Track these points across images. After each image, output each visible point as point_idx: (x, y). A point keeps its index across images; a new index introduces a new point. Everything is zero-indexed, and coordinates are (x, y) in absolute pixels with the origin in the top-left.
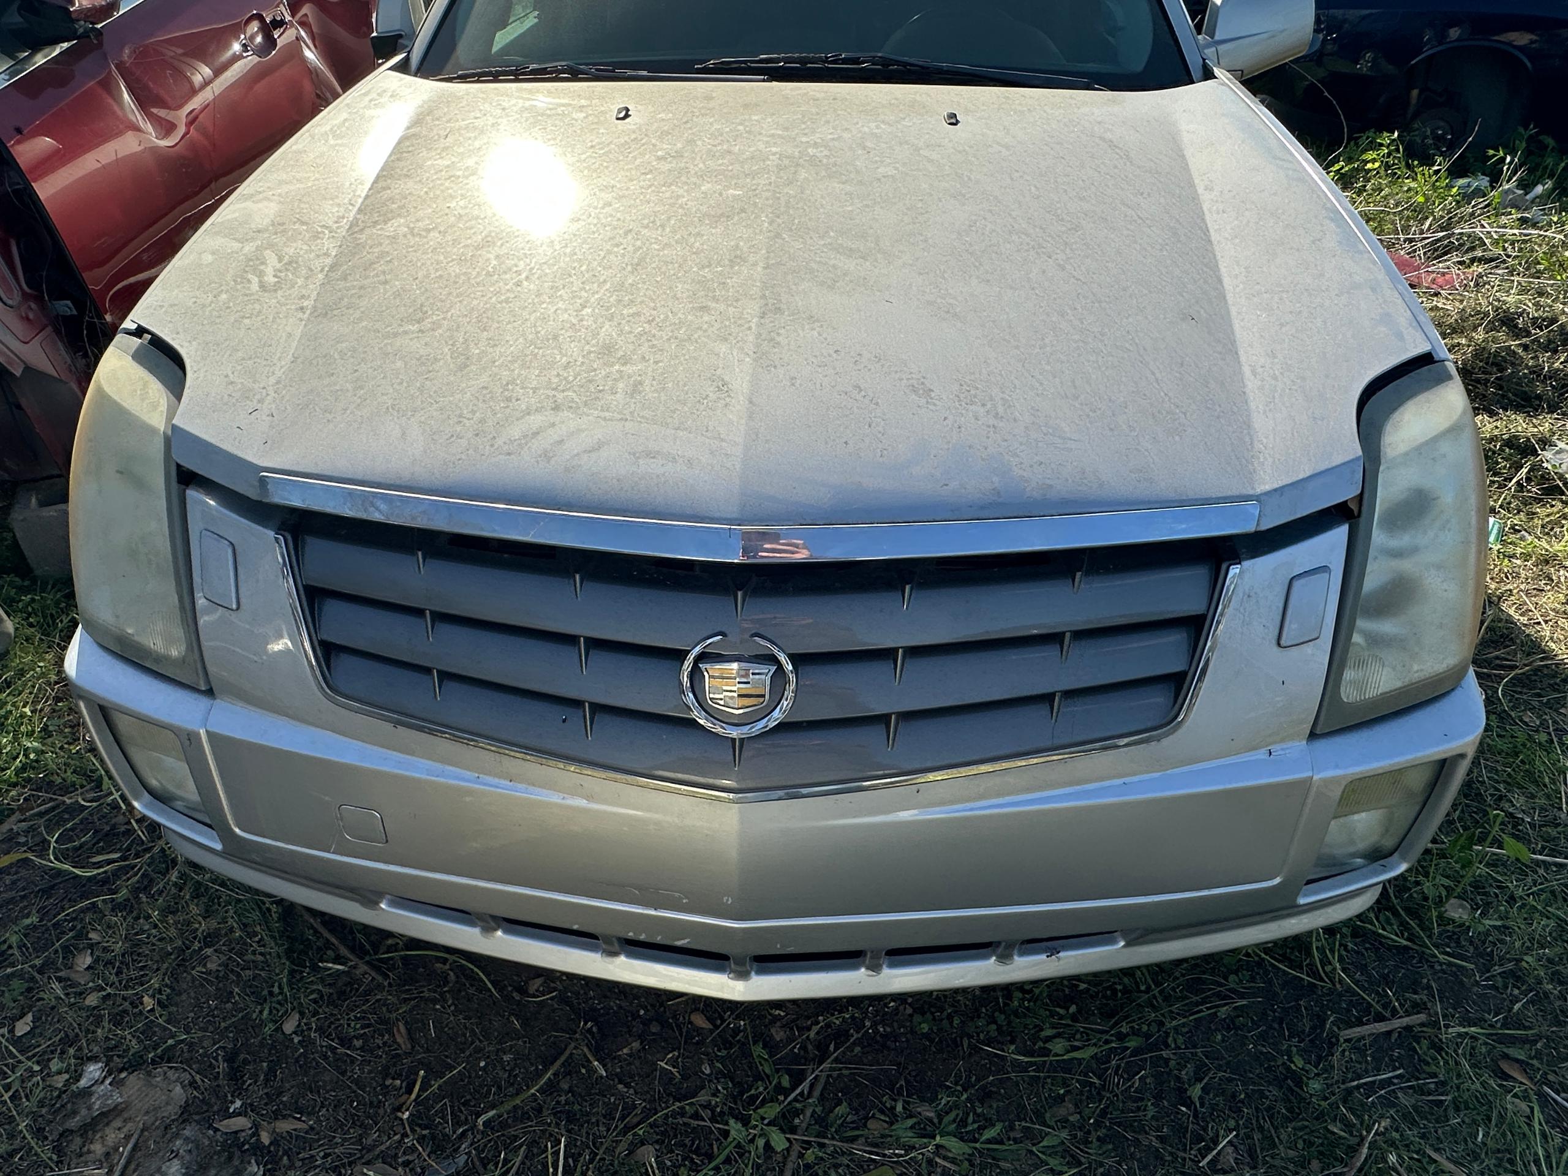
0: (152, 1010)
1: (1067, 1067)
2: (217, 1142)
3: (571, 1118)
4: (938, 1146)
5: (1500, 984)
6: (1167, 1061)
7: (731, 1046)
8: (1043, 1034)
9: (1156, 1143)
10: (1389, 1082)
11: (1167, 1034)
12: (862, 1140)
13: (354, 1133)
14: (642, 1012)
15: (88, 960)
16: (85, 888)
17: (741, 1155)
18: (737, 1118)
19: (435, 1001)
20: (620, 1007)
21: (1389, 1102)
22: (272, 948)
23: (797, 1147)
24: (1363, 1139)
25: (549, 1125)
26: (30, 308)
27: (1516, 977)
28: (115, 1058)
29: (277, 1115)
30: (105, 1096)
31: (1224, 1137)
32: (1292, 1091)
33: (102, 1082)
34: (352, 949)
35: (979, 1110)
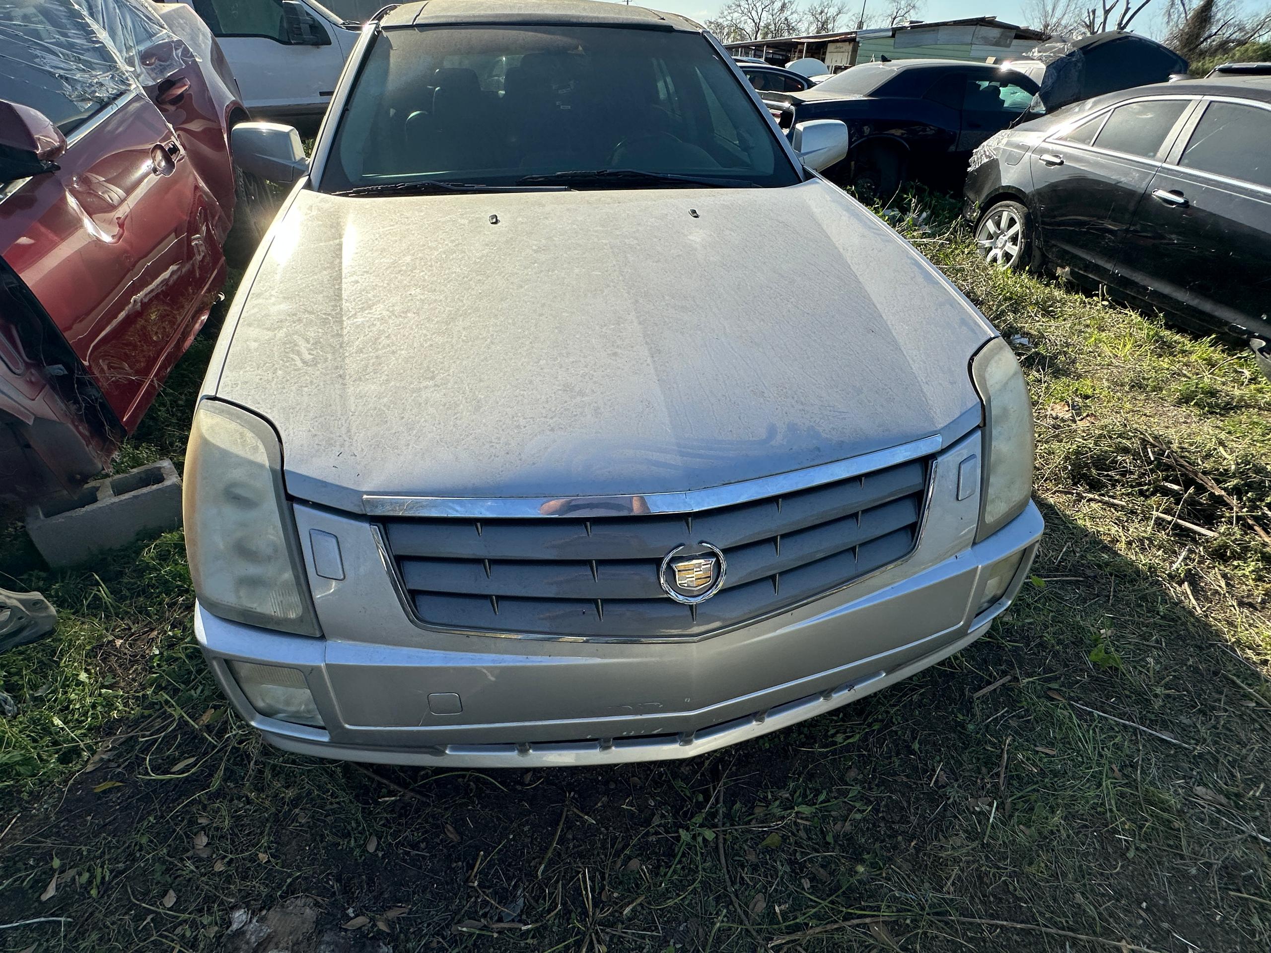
0: (269, 861)
1: (848, 748)
2: (349, 938)
3: (581, 855)
4: (797, 813)
5: (1036, 651)
6: (896, 732)
7: (662, 785)
8: (830, 733)
9: (905, 779)
10: (1003, 716)
11: (892, 717)
12: (754, 822)
13: (442, 905)
14: (600, 778)
15: (205, 840)
16: (183, 788)
17: (690, 849)
18: (683, 828)
19: (467, 805)
20: (585, 778)
21: (1006, 727)
22: (344, 797)
23: (721, 837)
24: (1003, 750)
25: (570, 863)
26: (32, 374)
27: (1042, 645)
28: (252, 902)
29: (384, 909)
30: (255, 931)
31: (938, 767)
32: (961, 733)
33: (251, 921)
34: (399, 784)
35: (810, 786)
